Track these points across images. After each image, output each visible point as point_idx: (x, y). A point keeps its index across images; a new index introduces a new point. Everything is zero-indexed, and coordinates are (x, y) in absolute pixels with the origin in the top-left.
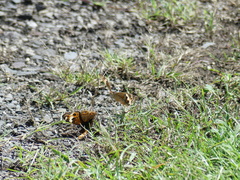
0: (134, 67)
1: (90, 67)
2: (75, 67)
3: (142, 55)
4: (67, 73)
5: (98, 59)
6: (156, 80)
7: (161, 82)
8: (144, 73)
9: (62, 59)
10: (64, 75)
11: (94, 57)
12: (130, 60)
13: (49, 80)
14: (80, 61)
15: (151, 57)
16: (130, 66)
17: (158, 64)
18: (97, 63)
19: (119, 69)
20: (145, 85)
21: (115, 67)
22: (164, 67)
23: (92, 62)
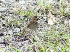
0: (53, 9)
1: (31, 8)
2: (24, 8)
3: (57, 3)
4: (20, 11)
5: (35, 4)
6: (64, 15)
7: (66, 16)
8: (58, 11)
9: (18, 4)
10: (19, 12)
11: (33, 3)
12: (51, 5)
13: (12, 14)
14: (27, 5)
15: (61, 4)
16: (51, 8)
17: (64, 7)
18: (35, 6)
19: (46, 9)
20: (58, 17)
21: (44, 8)
22: (68, 9)
23: (33, 6)
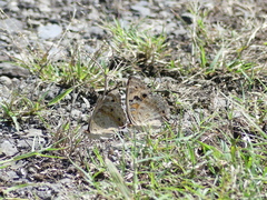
0: (167, 53)
1: (85, 53)
2: (57, 53)
3: (182, 31)
4: (42, 64)
5: (100, 38)
6: (209, 78)
7: (217, 81)
8: (185, 63)
9: (34, 37)
10: (37, 67)
11: (93, 35)
12: (160, 40)
13: (10, 76)
14: (66, 42)
15: (199, 33)
16: (160, 50)
17: (211, 47)
18: (99, 43)
19: (140, 56)
20: (187, 85)
21: (131, 52)
22: (224, 52)
23: (91, 44)
